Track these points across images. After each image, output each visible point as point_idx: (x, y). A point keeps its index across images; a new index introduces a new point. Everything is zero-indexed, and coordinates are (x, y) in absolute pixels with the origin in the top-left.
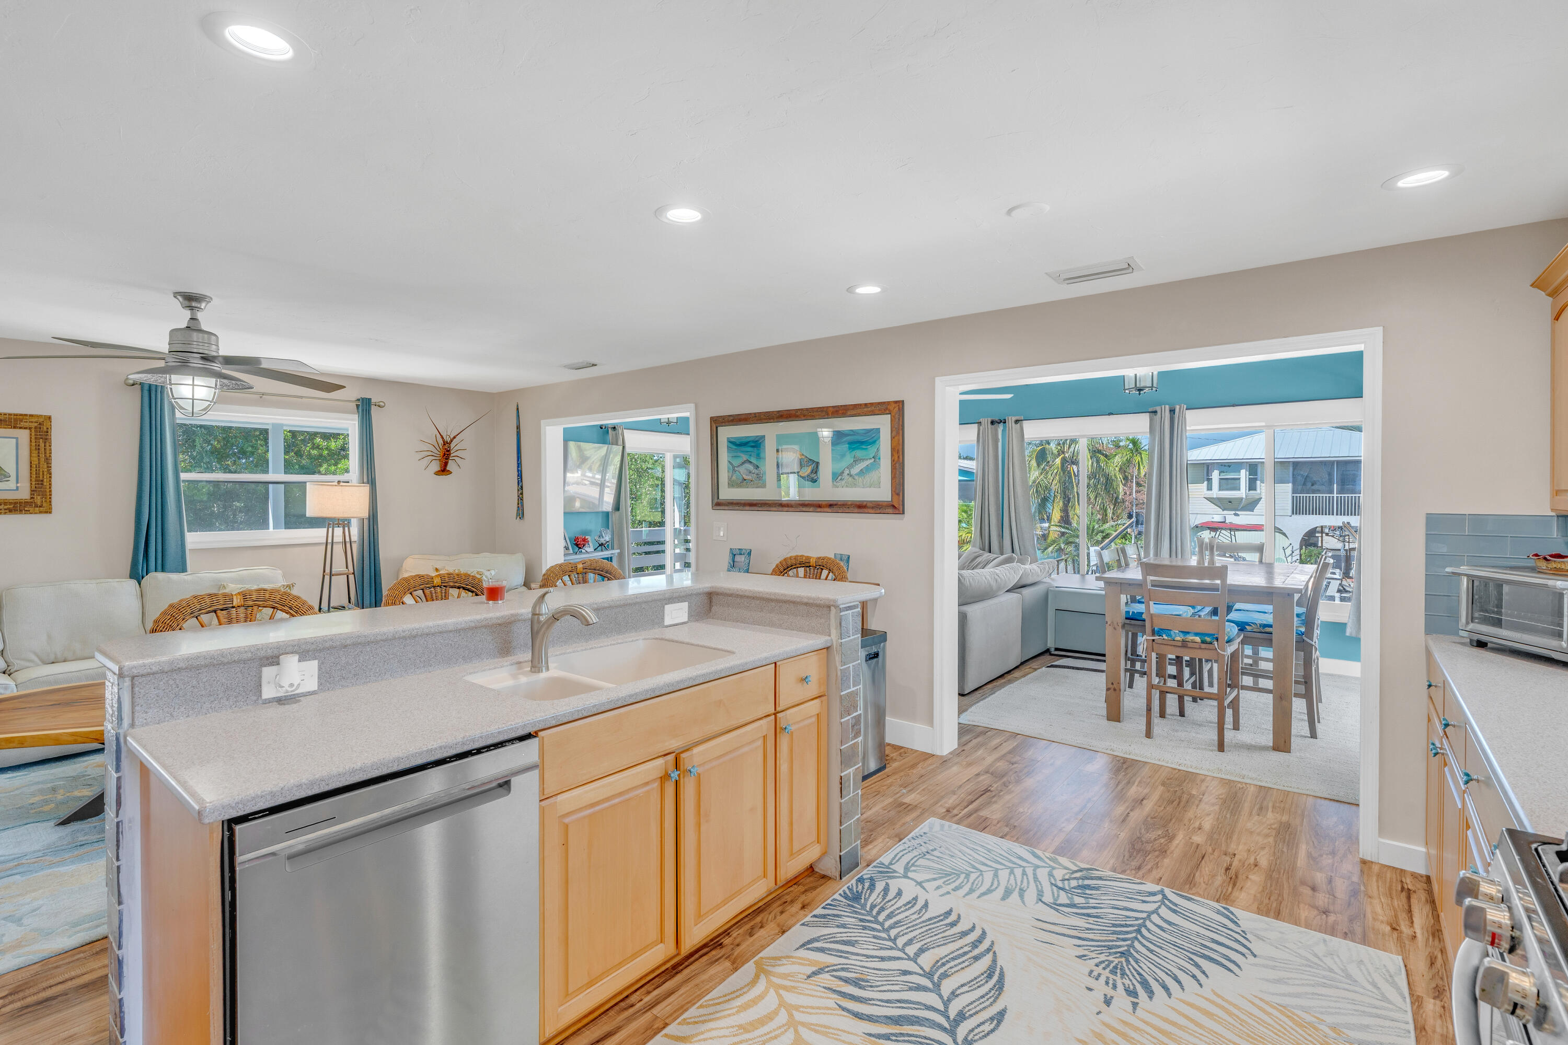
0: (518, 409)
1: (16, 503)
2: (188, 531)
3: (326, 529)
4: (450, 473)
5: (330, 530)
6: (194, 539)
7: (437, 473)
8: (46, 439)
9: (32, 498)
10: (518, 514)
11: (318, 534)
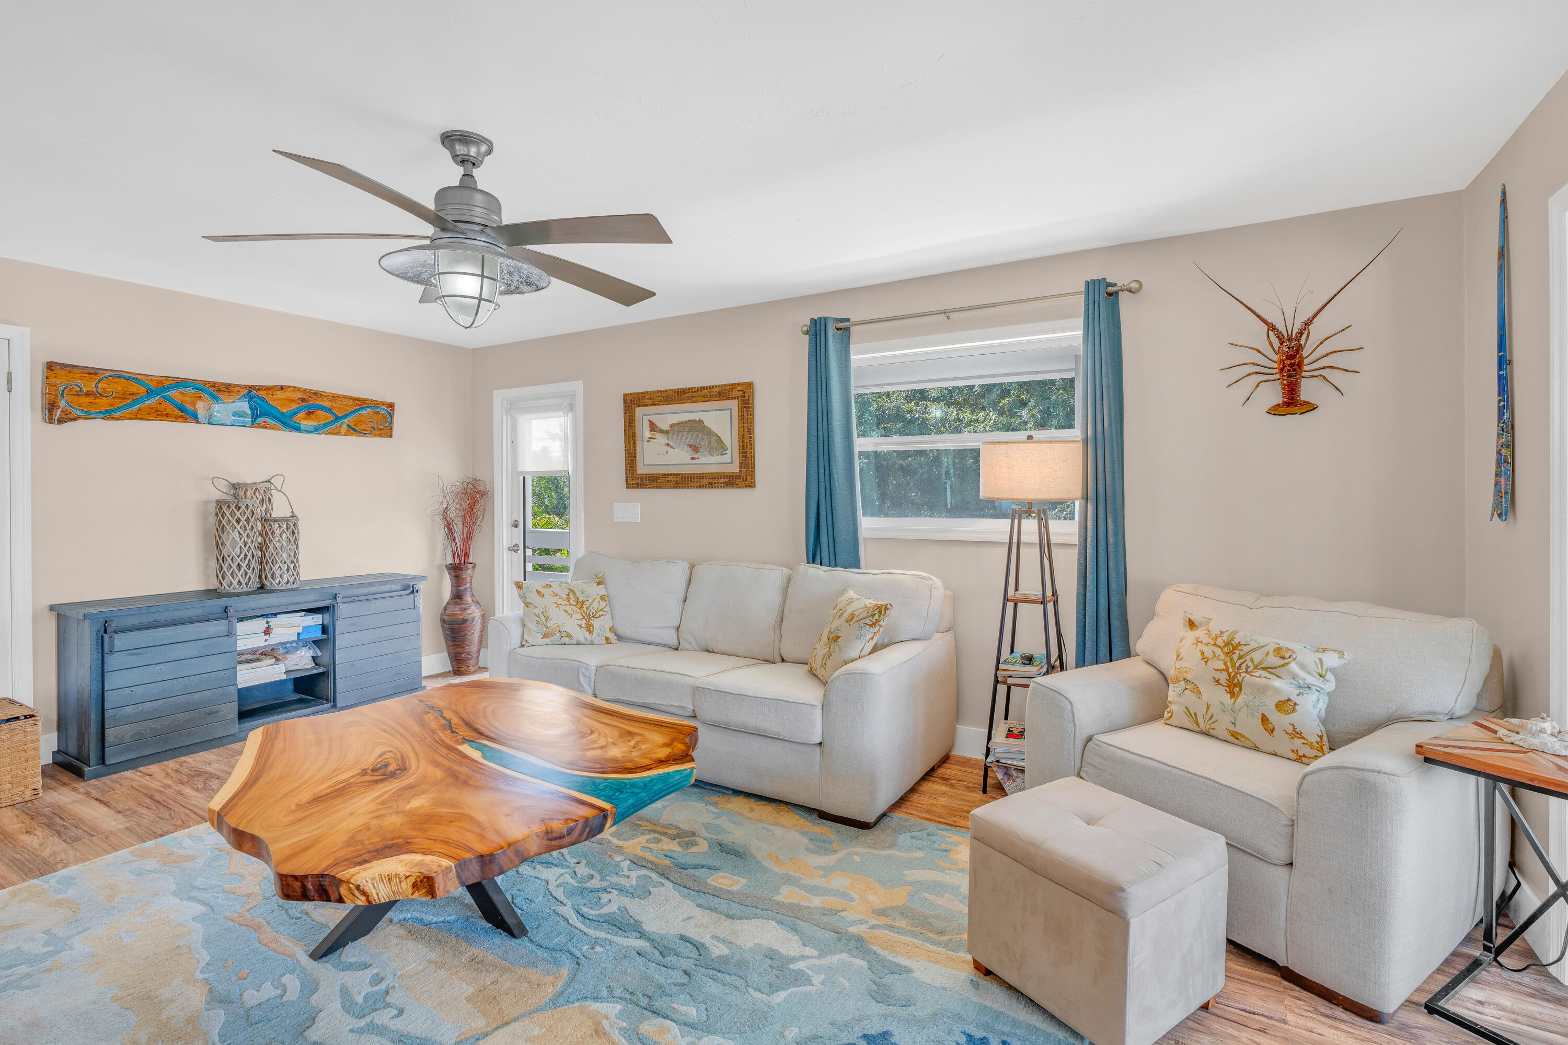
0: (1504, 201)
1: (730, 477)
2: (864, 515)
3: (1009, 521)
4: (1310, 407)
5: (1016, 521)
6: (868, 525)
7: (1275, 411)
8: (748, 408)
9: (740, 471)
10: (1497, 505)
11: (999, 528)
